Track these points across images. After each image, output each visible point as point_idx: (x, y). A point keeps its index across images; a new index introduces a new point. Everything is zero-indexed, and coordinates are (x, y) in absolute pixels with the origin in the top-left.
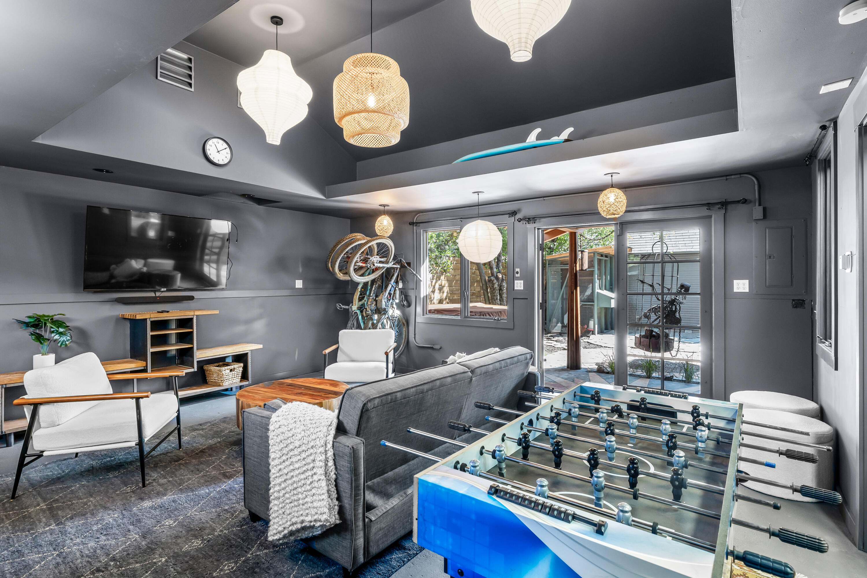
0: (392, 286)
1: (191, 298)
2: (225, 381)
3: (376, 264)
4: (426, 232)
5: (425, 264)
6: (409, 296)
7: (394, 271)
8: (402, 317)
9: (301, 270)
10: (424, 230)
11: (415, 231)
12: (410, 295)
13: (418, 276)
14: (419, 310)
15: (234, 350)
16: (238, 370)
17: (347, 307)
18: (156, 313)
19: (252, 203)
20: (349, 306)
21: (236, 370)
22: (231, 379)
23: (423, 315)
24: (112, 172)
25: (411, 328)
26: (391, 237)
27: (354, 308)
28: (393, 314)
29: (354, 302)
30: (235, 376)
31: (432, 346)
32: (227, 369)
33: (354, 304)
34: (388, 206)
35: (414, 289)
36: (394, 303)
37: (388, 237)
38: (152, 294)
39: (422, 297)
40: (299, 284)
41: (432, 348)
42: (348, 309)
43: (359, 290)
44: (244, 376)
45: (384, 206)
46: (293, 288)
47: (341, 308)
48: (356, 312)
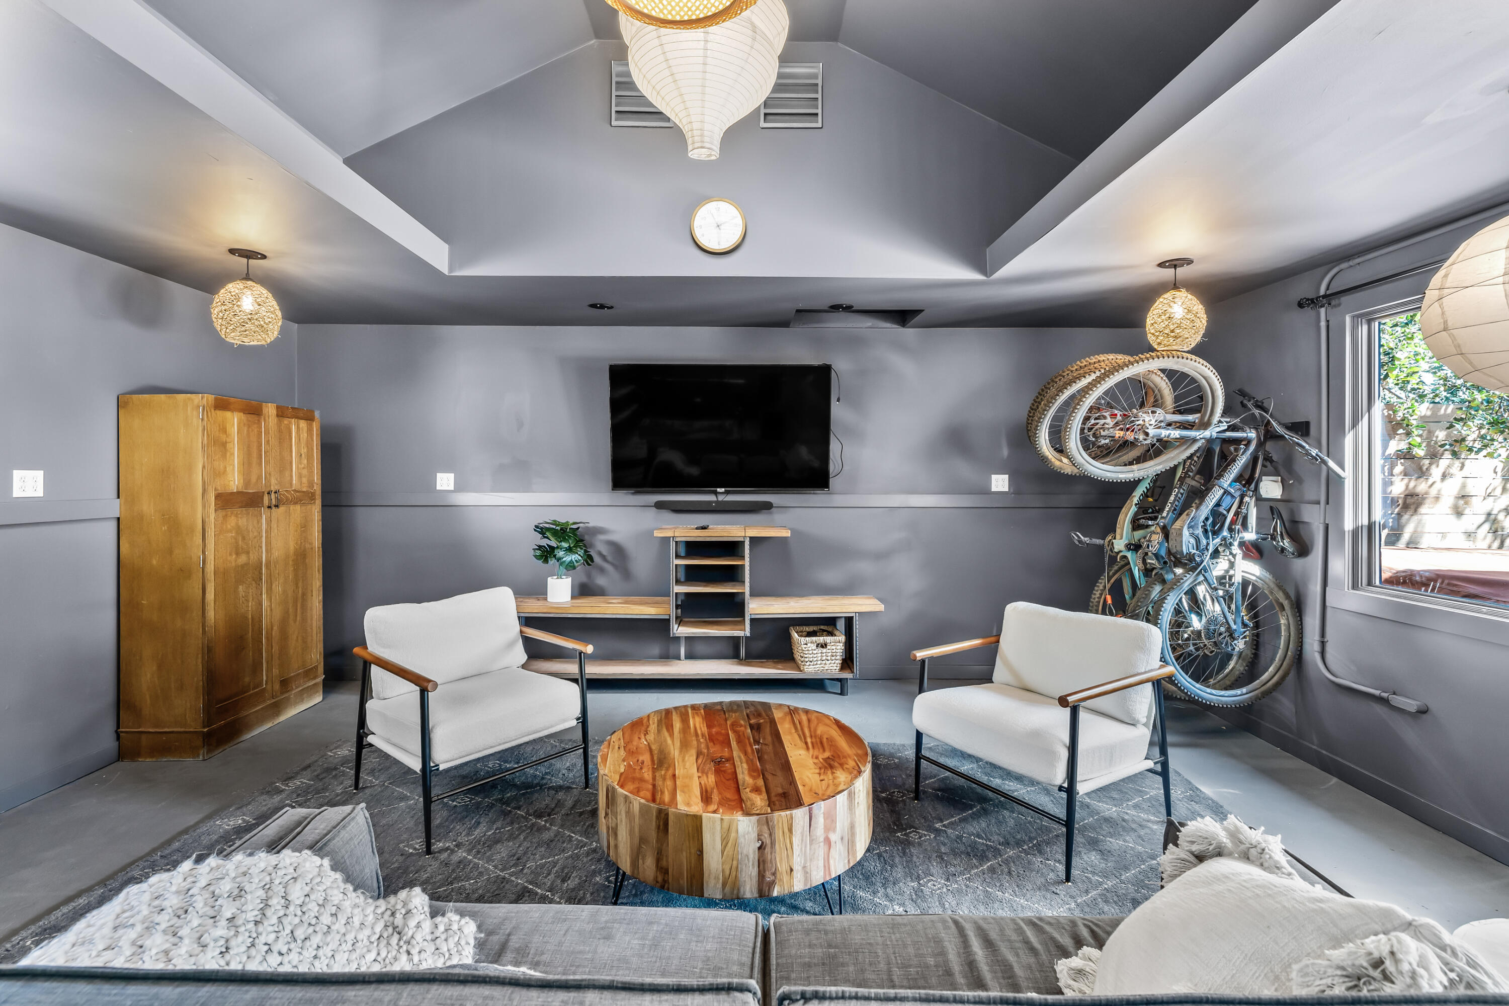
0: (1226, 492)
1: (768, 506)
2: (808, 664)
3: (1152, 431)
4: (1369, 322)
5: (1364, 424)
6: (1303, 522)
7: (1236, 450)
8: (1272, 585)
9: (1005, 452)
10: (1361, 316)
11: (1323, 324)
12: (1306, 520)
13: (1331, 464)
14: (1340, 566)
15: (822, 608)
16: (834, 647)
17: (1098, 541)
18: (693, 529)
19: (888, 325)
20: (1104, 539)
21: (828, 647)
22: (819, 662)
23: (1355, 586)
24: (612, 307)
25: (1312, 622)
26: (1199, 351)
27: (1119, 545)
28: (1231, 572)
29: (1118, 531)
30: (829, 658)
31: (1385, 695)
32: (811, 643)
33: (1118, 536)
34: (1189, 262)
35: (1318, 503)
36: (1236, 543)
37: (1188, 352)
38: (711, 498)
39: (1348, 525)
40: (1000, 483)
41: (1384, 701)
42: (1102, 547)
43: (1135, 500)
44: (848, 662)
45: (1174, 264)
46: (985, 491)
47: (1080, 541)
48: (1125, 557)
